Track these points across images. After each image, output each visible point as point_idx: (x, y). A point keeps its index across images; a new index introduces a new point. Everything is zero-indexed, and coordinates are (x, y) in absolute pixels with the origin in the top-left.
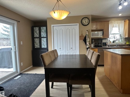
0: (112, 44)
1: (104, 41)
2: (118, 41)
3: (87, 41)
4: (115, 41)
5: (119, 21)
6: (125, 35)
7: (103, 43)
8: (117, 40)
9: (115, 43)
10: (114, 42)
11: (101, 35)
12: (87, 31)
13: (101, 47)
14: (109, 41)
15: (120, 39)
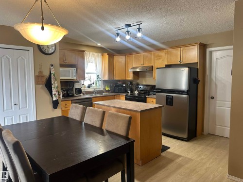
0: (87, 90)
1: (77, 86)
2: (94, 85)
3: (54, 87)
4: (91, 84)
5: (95, 54)
6: (104, 76)
7: (76, 89)
8: (93, 83)
9: (91, 88)
10: (89, 87)
11: (75, 74)
12: (52, 66)
13: (73, 96)
14: (83, 85)
15: (98, 82)
